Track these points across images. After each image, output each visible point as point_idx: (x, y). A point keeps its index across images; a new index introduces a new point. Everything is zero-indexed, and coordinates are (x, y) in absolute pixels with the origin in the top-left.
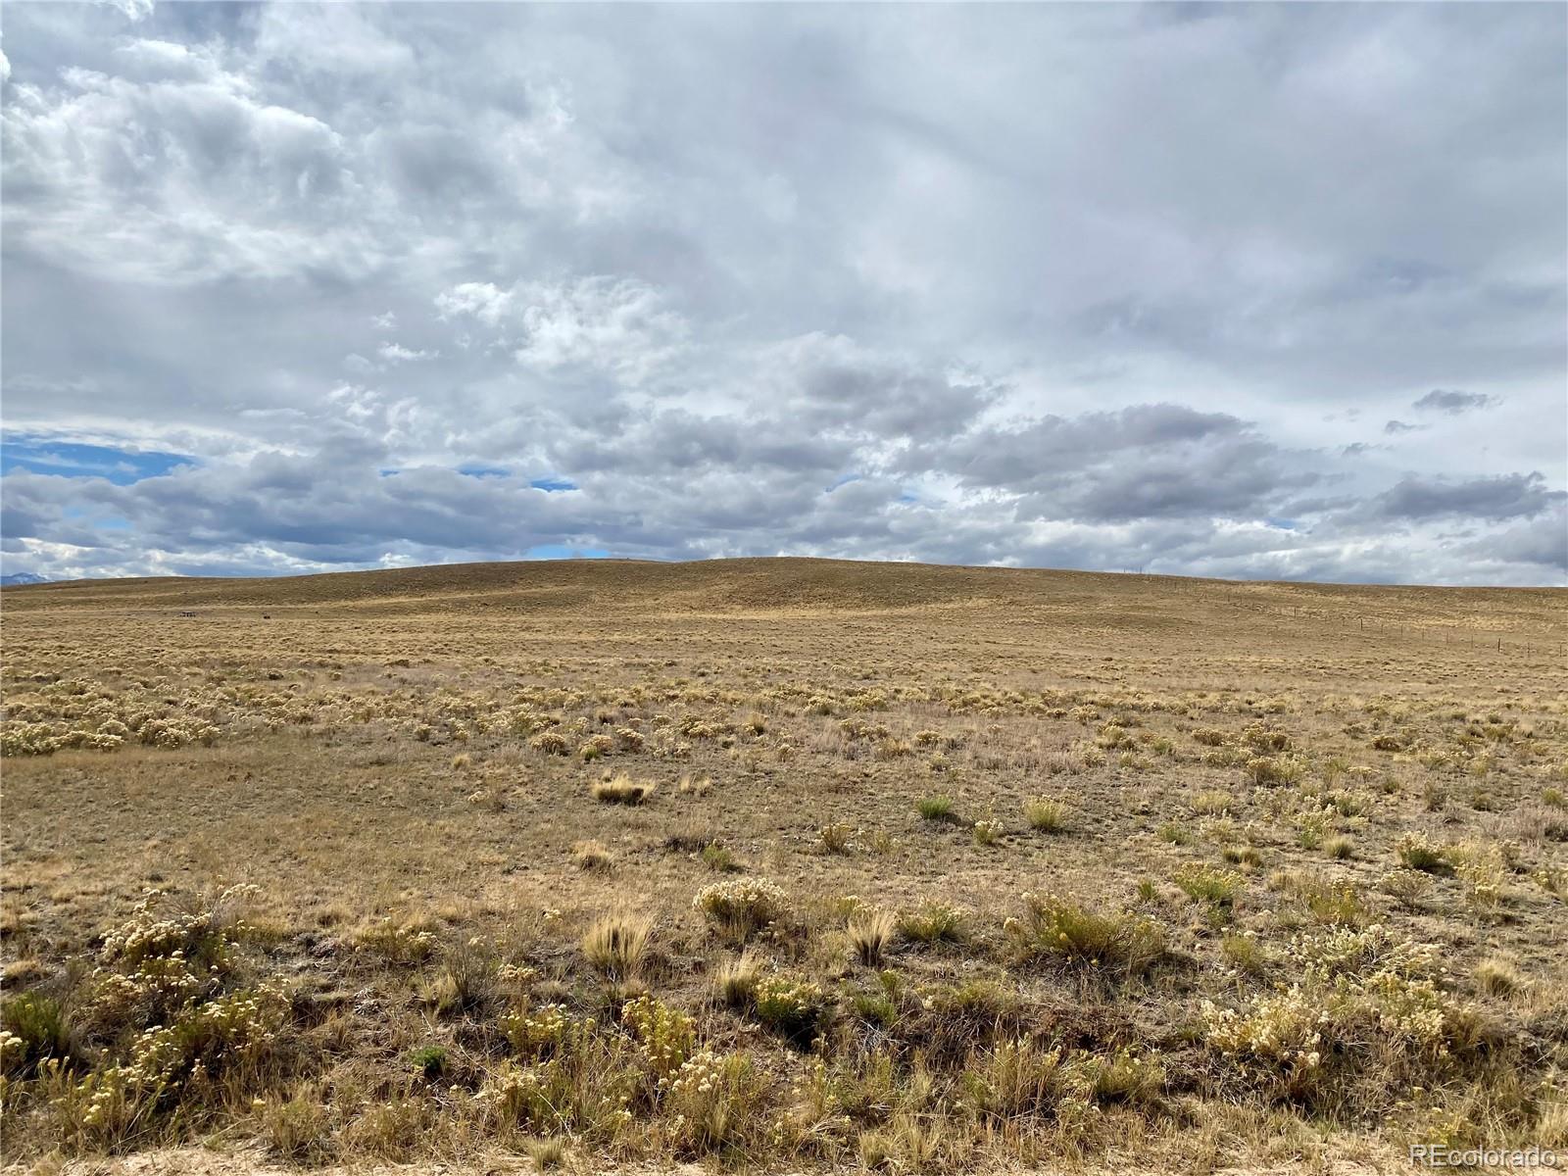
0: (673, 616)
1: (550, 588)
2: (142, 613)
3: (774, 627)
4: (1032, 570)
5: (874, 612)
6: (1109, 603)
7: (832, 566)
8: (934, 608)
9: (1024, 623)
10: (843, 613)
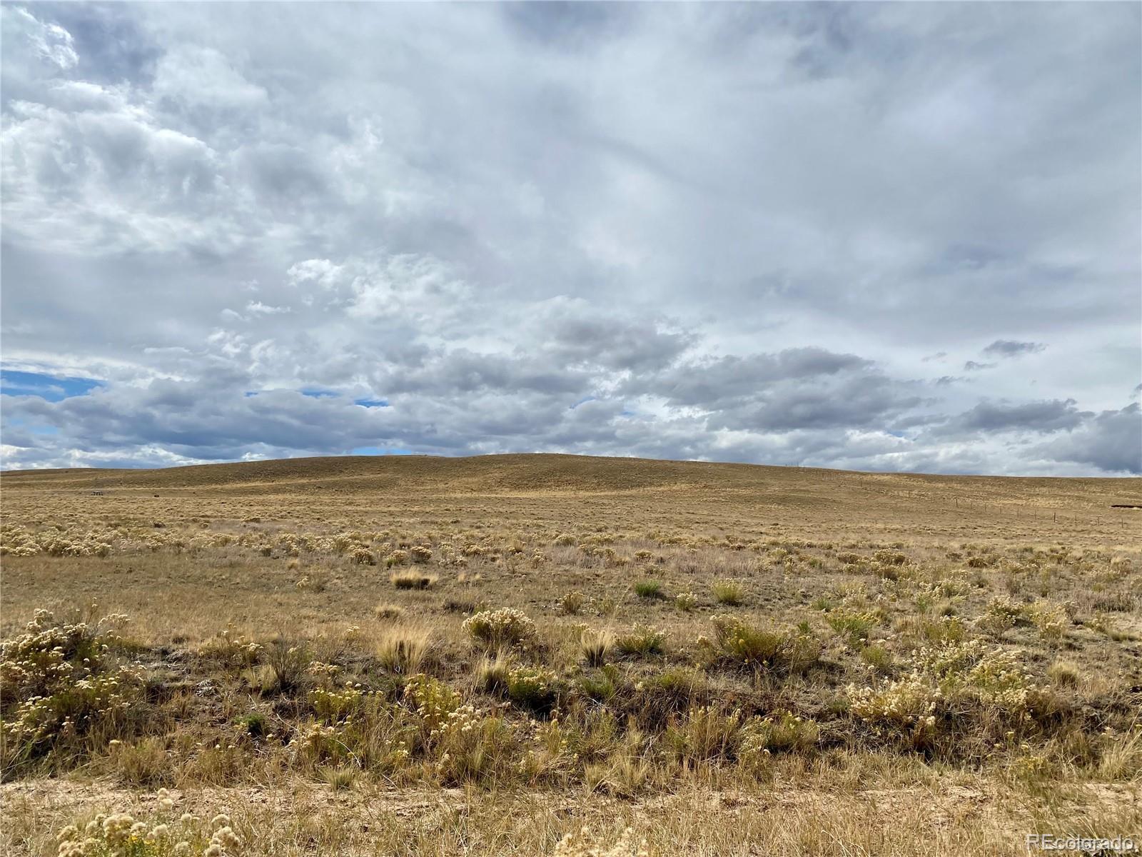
0: (459, 495)
1: (368, 476)
2: (63, 492)
3: (533, 502)
4: (720, 464)
5: (606, 493)
6: (775, 488)
7: (576, 460)
8: (650, 490)
9: (715, 501)
10: (582, 494)
